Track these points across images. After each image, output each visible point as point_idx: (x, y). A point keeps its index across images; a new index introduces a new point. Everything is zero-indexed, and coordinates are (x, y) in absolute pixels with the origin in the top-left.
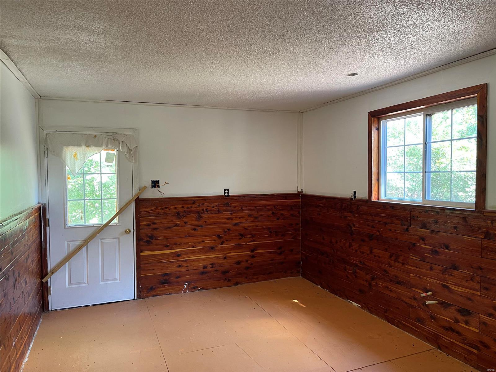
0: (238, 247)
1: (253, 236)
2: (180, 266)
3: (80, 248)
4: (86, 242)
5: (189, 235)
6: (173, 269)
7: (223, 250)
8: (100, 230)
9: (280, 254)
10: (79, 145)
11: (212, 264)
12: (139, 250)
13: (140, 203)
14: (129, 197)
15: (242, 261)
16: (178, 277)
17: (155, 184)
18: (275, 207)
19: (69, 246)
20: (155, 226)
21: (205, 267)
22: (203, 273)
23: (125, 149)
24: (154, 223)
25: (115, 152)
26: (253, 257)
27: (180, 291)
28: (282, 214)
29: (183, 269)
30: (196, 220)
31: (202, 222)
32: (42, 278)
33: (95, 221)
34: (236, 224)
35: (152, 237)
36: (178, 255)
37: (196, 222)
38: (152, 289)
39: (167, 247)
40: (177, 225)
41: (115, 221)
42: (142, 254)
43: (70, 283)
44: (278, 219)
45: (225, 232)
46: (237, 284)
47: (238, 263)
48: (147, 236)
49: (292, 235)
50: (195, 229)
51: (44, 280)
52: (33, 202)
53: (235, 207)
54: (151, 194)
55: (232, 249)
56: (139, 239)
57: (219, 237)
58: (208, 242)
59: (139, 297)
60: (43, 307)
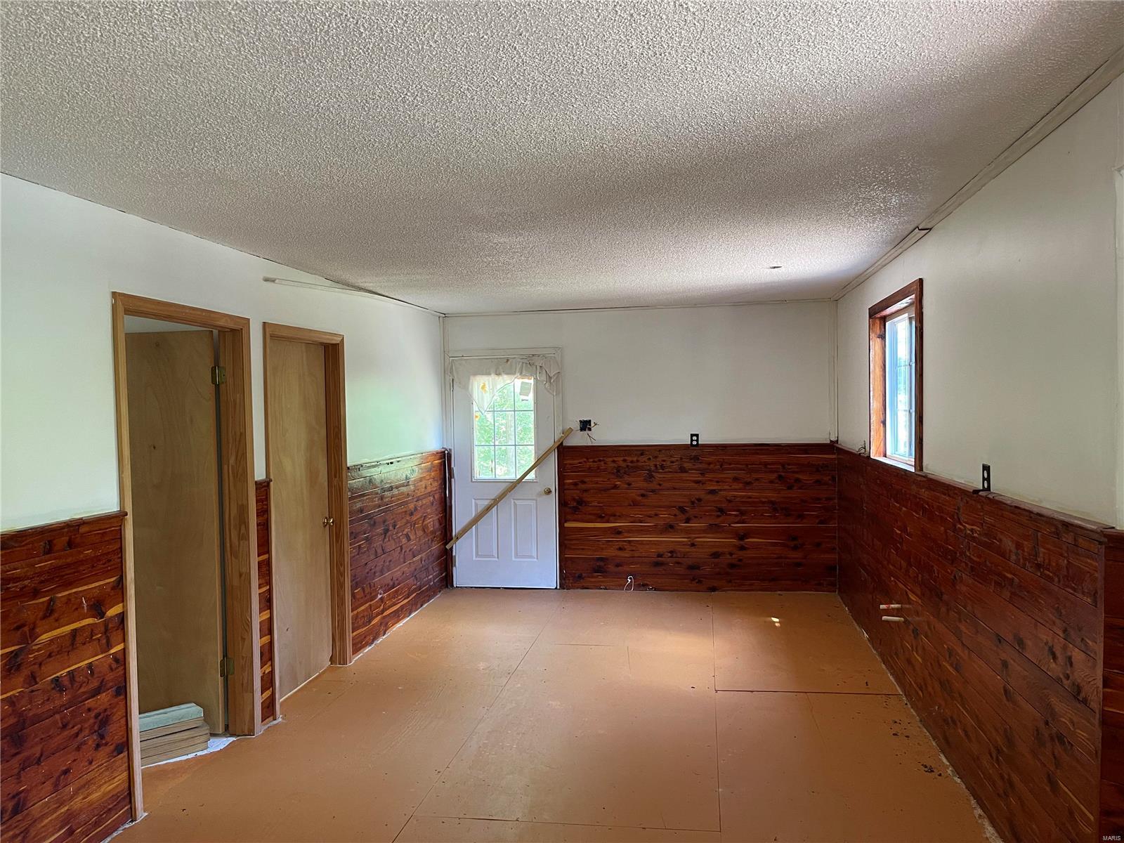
0: (714, 528)
1: (742, 513)
2: (620, 549)
3: (488, 509)
4: (495, 502)
5: (635, 504)
6: (610, 552)
7: (687, 532)
8: (514, 485)
9: (795, 548)
10: (489, 374)
11: (671, 552)
12: (562, 520)
13: (565, 453)
14: (550, 443)
15: (723, 553)
16: (617, 566)
17: (585, 425)
18: (783, 466)
19: (476, 505)
20: (583, 486)
21: (660, 556)
22: (657, 564)
23: (544, 377)
24: (583, 482)
25: (532, 381)
26: (742, 548)
27: (621, 587)
28: (797, 480)
29: (626, 554)
30: (645, 480)
31: (654, 486)
32: (446, 543)
33: (513, 475)
34: (712, 492)
35: (581, 502)
36: (617, 532)
37: (645, 485)
38: (580, 577)
39: (601, 518)
40: (615, 487)
41: (532, 476)
42: (567, 525)
43: (477, 555)
44: (790, 488)
45: (693, 503)
46: (713, 589)
47: (716, 555)
48: (574, 499)
49: (817, 517)
50: (643, 495)
51: (448, 547)
52: (434, 445)
53: (709, 464)
54: (579, 439)
55: (705, 531)
56: (563, 504)
57: (682, 510)
58: (665, 516)
59: (563, 586)
60: (446, 581)
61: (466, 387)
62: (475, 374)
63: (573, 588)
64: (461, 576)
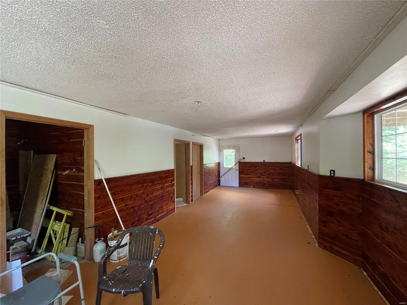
0: (268, 177)
1: (273, 175)
2: (250, 180)
3: (226, 172)
4: (228, 171)
6: (248, 181)
7: (263, 178)
8: (231, 168)
9: (283, 182)
10: (227, 149)
11: (259, 181)
12: (239, 175)
13: (240, 163)
14: (237, 161)
15: (269, 182)
16: (249, 183)
17: (244, 158)
18: (281, 166)
19: (224, 172)
20: (243, 169)
22: (257, 183)
23: (236, 150)
24: (243, 168)
25: (234, 150)
26: (273, 181)
27: (250, 187)
28: (284, 169)
29: (251, 181)
30: (255, 168)
32: (219, 178)
33: (230, 167)
34: (267, 171)
36: (249, 177)
38: (243, 185)
39: (246, 175)
40: (249, 169)
41: (234, 167)
42: (240, 176)
43: (224, 180)
45: (264, 173)
46: (267, 188)
47: (268, 182)
48: (242, 171)
49: (288, 176)
50: (254, 171)
51: (219, 179)
52: (217, 161)
53: (267, 166)
54: (243, 161)
55: (266, 178)
56: (240, 172)
57: (262, 174)
58: (258, 175)
59: (239, 187)
60: (219, 185)
61: (223, 151)
62: (225, 149)
63: (242, 187)
64: (222, 184)
